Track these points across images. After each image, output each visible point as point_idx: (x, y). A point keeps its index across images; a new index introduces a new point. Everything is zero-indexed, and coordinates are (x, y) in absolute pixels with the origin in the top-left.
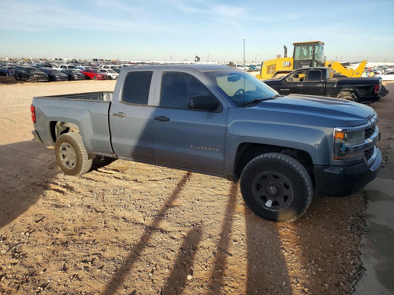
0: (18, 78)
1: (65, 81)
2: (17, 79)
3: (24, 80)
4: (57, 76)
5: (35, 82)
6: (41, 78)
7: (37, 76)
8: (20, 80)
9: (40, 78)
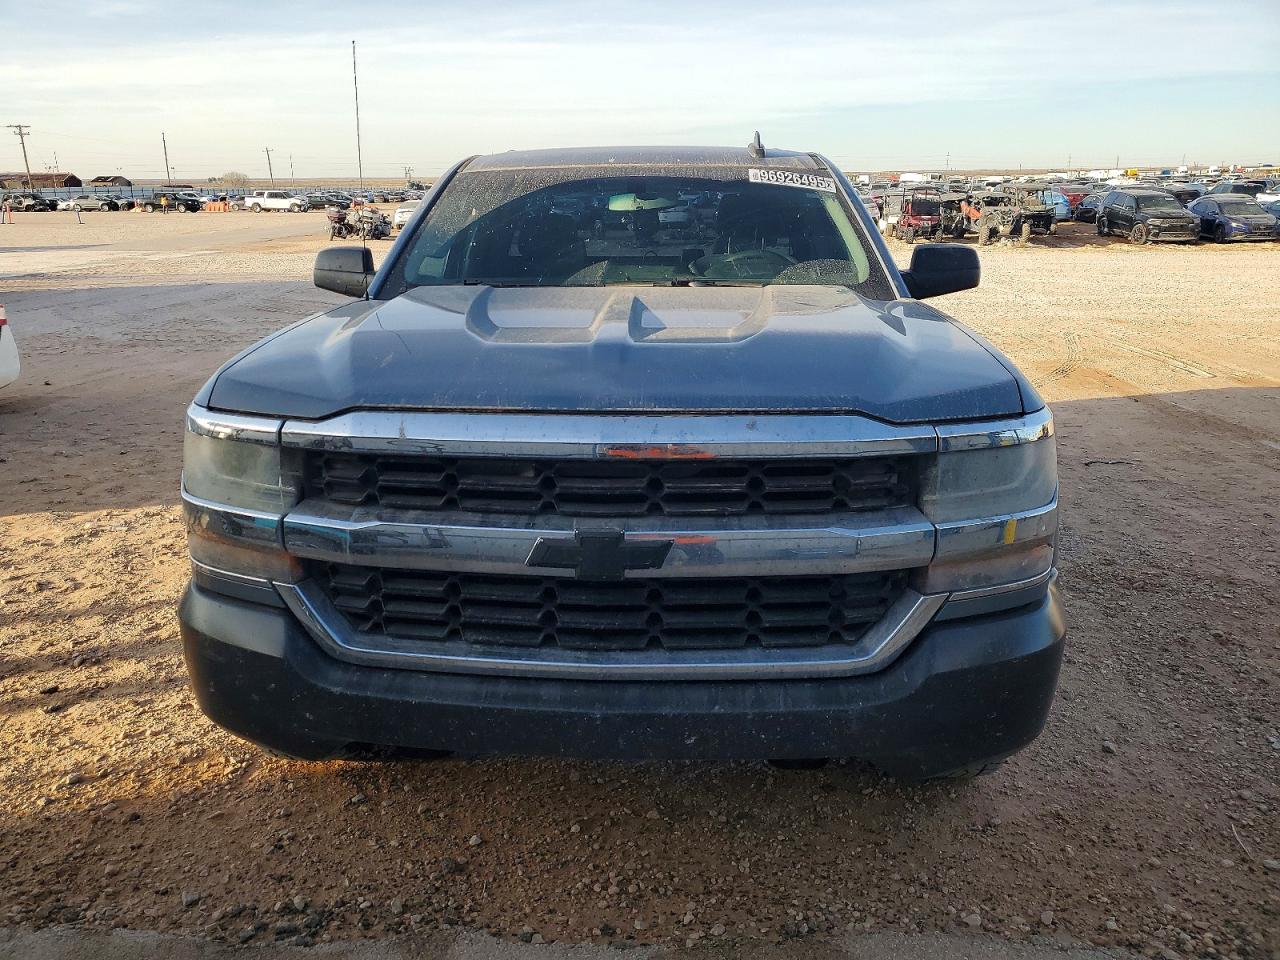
0: (1106, 230)
1: (1264, 241)
2: (1101, 233)
3: (1118, 236)
4: (1234, 225)
5: (1145, 243)
6: (1171, 229)
7: (1158, 222)
8: (1108, 235)
9: (1166, 229)
